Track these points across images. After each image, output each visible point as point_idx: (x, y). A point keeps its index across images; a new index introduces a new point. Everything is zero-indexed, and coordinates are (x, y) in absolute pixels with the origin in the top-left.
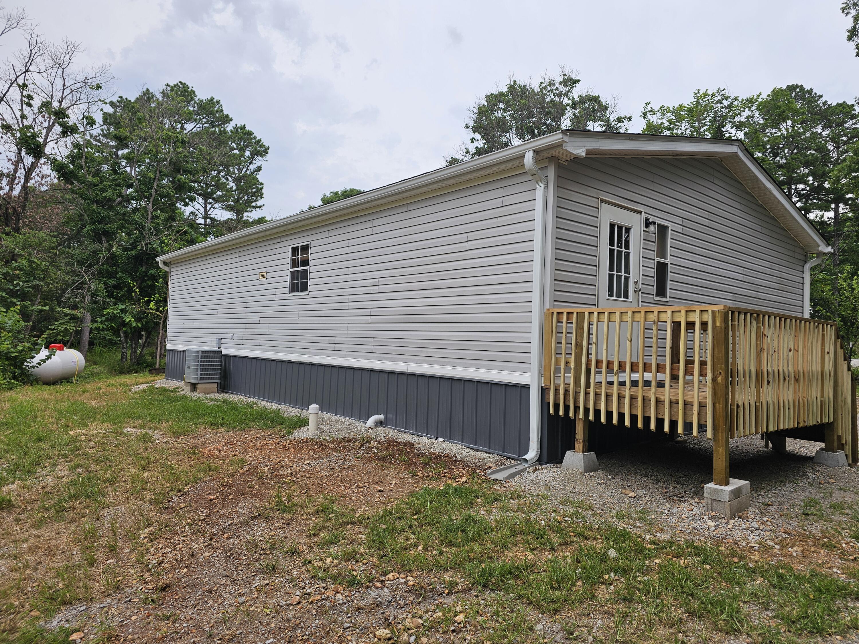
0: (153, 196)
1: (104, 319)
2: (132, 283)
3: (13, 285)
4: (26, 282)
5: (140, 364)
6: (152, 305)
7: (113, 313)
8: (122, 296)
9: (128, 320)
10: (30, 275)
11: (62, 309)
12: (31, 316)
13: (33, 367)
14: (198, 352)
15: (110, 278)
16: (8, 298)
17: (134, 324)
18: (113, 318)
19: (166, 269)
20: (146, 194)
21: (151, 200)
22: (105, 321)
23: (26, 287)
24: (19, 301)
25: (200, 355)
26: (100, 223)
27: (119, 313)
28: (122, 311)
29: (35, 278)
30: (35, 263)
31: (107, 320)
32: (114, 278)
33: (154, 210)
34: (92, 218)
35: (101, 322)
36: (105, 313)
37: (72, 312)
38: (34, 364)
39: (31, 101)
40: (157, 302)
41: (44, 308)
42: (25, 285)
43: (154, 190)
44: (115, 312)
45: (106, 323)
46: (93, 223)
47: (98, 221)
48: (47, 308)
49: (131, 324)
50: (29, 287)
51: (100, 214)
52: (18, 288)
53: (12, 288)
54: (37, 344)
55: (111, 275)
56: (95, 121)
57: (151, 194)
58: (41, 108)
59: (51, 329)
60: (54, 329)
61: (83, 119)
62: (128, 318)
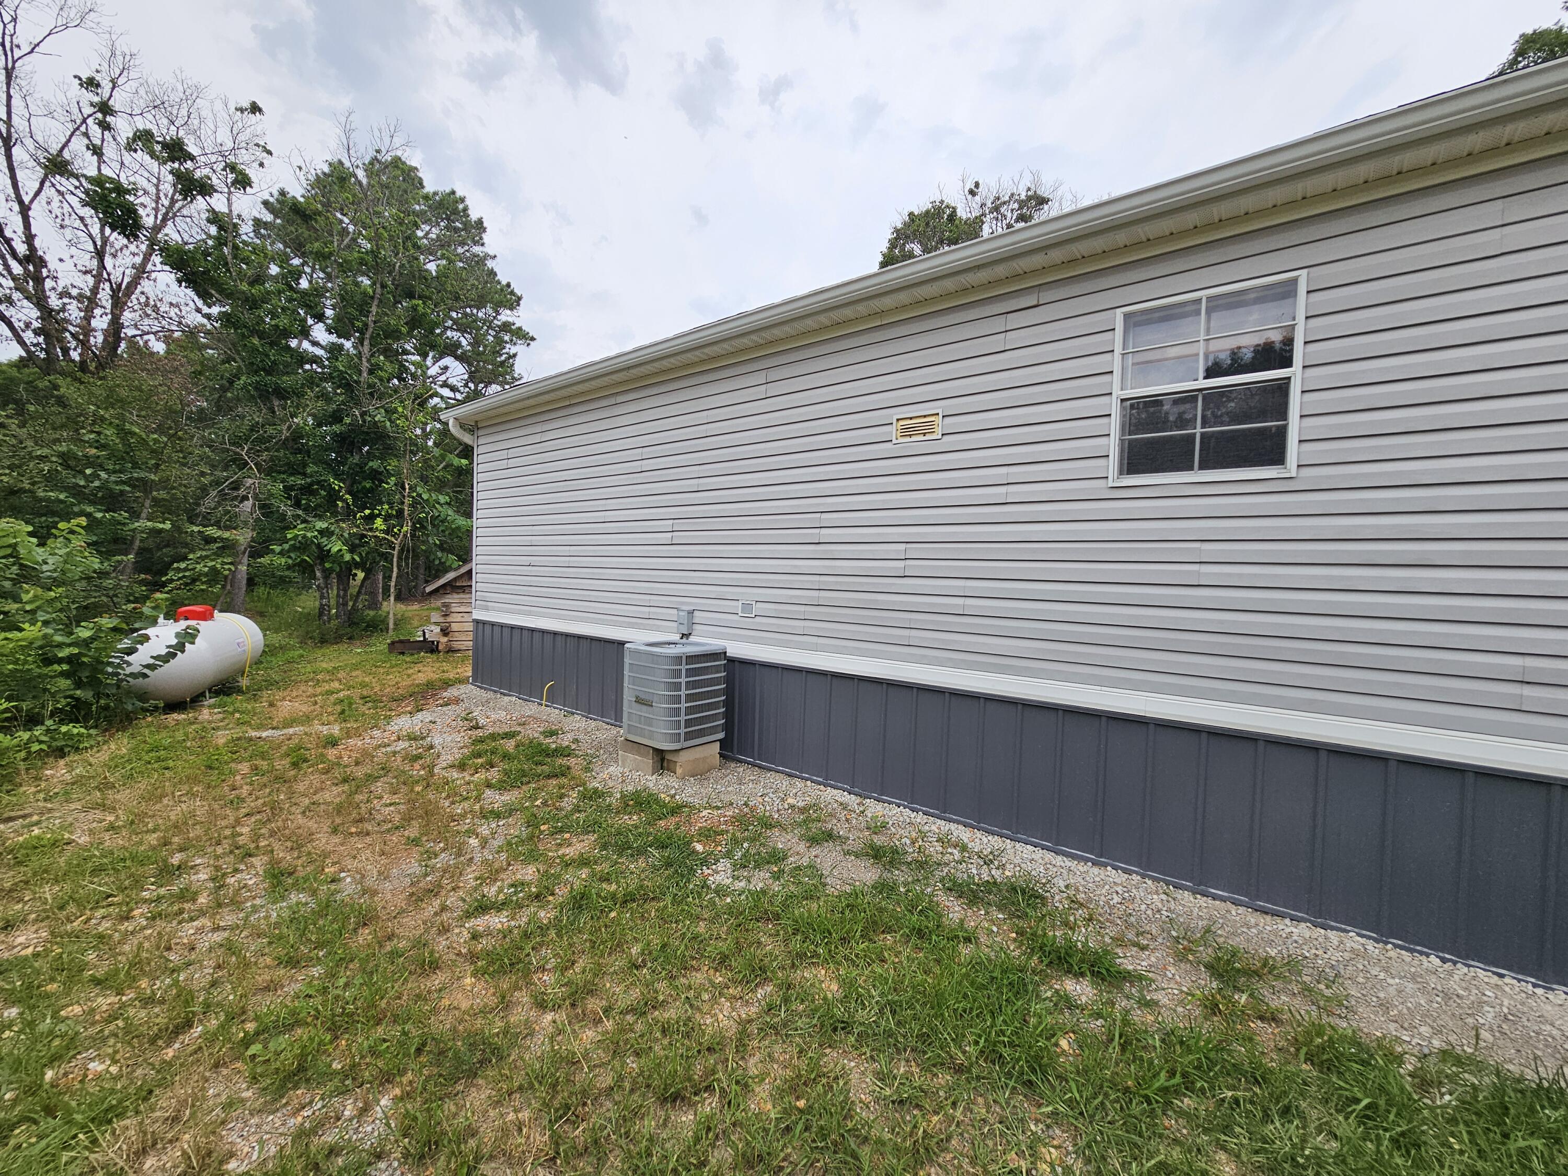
0: (371, 330)
1: (286, 546)
2: (337, 485)
3: (86, 477)
4: (115, 472)
5: (355, 623)
6: (379, 522)
7: (304, 537)
8: (318, 506)
9: (335, 549)
10: (123, 459)
11: (200, 528)
12: (132, 542)
13: (133, 675)
14: (678, 659)
15: (292, 474)
16: (73, 504)
17: (347, 557)
18: (303, 546)
19: (467, 439)
20: (357, 324)
21: (367, 336)
22: (289, 551)
23: (117, 483)
24: (100, 511)
25: (684, 667)
26: (269, 372)
27: (315, 537)
28: (322, 532)
29: (135, 466)
30: (133, 434)
31: (293, 548)
32: (299, 473)
33: (372, 356)
34: (252, 364)
35: (282, 553)
36: (289, 536)
37: (226, 535)
38: (136, 668)
39: (108, 119)
40: (386, 519)
41: (161, 526)
42: (113, 478)
43: (371, 318)
44: (309, 535)
45: (292, 555)
46: (256, 372)
47: (264, 370)
48: (168, 526)
49: (342, 556)
50: (123, 483)
51: (267, 356)
52: (97, 483)
53: (82, 483)
54: (140, 616)
55: (293, 470)
56: (249, 179)
57: (366, 325)
58: (134, 140)
59: (179, 570)
60: (186, 569)
61: (224, 169)
62: (336, 546)
